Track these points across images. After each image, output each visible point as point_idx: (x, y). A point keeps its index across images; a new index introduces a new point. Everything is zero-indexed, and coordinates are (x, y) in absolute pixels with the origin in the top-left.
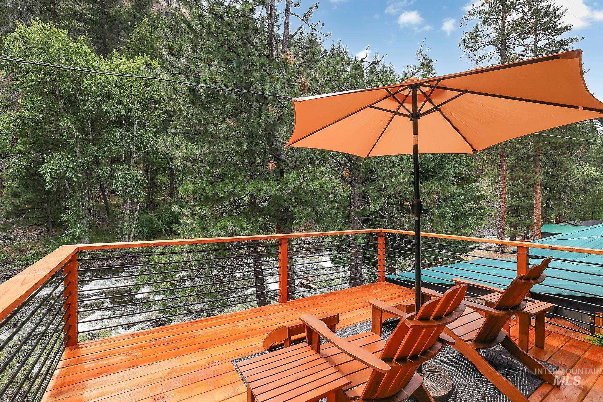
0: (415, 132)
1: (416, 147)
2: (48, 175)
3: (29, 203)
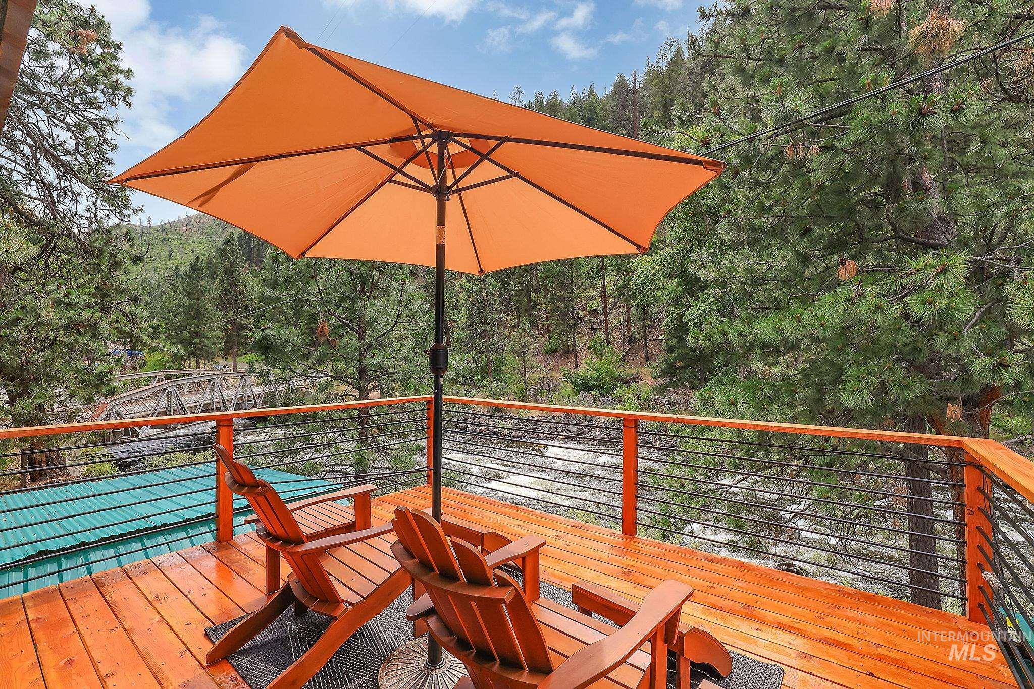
1: (440, 249)
2: (691, 323)
3: (681, 360)
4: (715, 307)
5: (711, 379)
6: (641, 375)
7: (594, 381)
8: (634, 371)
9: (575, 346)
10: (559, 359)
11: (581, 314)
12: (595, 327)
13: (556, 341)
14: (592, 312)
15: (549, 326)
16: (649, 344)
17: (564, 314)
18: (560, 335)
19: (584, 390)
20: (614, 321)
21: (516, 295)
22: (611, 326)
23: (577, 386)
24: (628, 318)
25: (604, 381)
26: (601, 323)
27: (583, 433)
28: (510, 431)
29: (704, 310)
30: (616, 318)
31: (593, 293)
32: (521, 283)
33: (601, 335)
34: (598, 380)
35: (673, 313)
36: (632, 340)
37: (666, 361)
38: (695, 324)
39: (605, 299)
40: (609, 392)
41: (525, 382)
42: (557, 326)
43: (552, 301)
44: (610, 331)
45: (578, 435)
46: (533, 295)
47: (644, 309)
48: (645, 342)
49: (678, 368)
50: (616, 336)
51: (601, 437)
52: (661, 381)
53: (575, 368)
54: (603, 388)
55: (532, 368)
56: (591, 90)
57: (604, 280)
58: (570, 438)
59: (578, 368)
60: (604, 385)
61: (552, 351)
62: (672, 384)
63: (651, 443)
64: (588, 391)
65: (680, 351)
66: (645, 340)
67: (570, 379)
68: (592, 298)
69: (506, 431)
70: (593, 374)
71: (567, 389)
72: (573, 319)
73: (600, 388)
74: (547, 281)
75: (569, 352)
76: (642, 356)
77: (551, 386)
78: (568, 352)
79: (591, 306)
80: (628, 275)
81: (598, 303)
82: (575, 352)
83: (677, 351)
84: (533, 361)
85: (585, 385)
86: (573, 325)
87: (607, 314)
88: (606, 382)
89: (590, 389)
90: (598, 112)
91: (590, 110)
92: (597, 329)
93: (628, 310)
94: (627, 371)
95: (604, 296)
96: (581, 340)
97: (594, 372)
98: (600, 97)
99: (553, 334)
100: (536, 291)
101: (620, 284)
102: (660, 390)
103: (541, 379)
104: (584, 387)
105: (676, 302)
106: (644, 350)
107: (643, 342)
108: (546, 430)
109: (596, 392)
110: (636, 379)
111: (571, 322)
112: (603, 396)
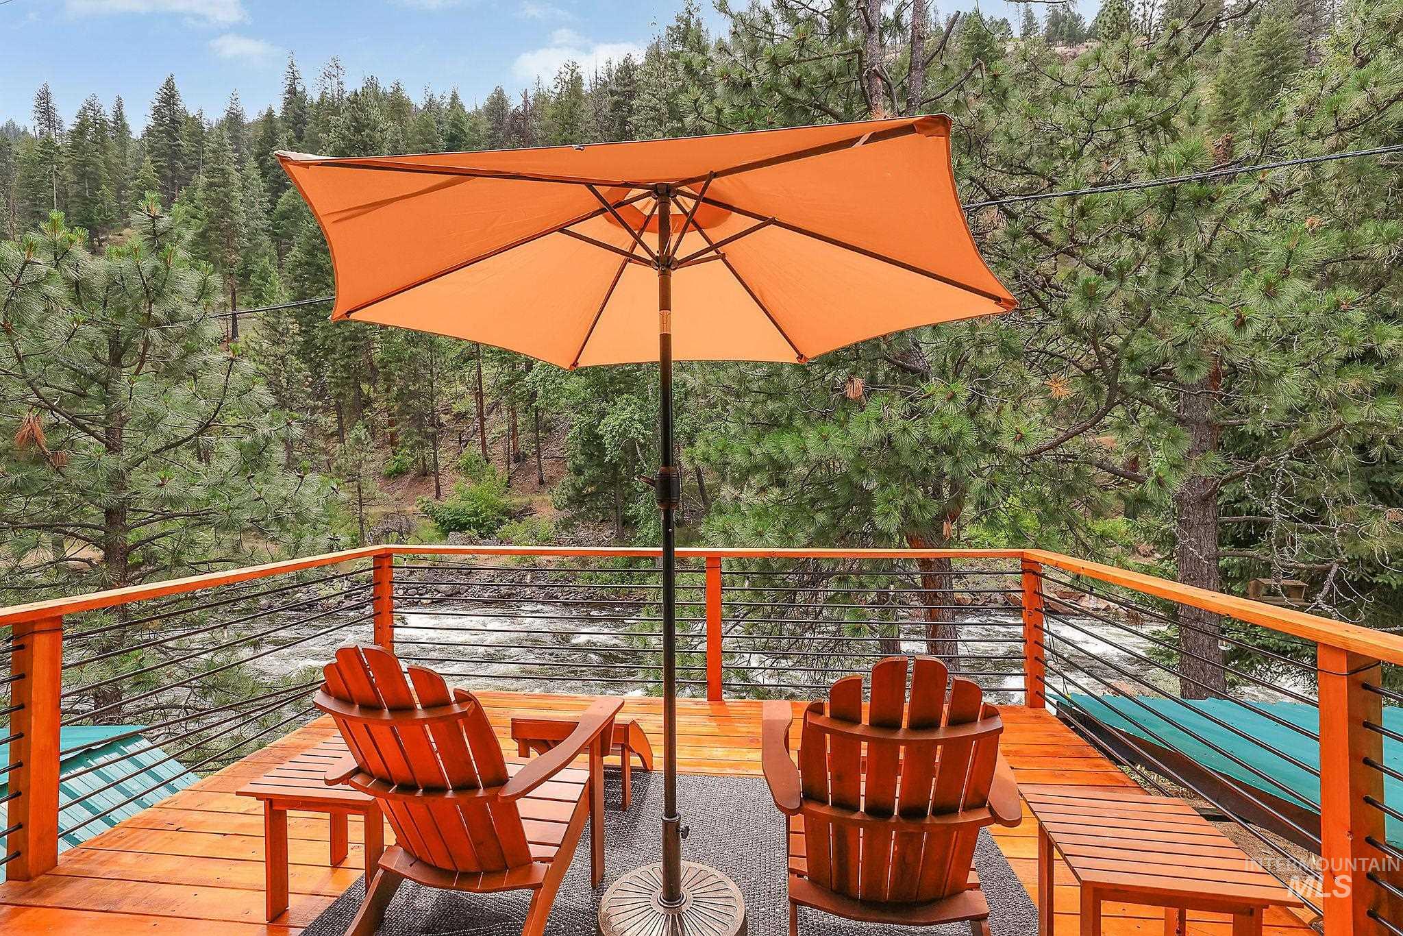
0: (665, 304)
1: (665, 340)
2: (608, 436)
3: (592, 484)
4: (636, 417)
5: (631, 508)
6: (535, 506)
7: (470, 516)
8: (525, 500)
9: (436, 464)
10: (410, 486)
11: (444, 418)
12: (464, 438)
13: (406, 457)
14: (460, 417)
15: (393, 435)
16: (544, 462)
17: (418, 419)
18: (412, 447)
19: (454, 530)
20: (493, 431)
21: (337, 385)
22: (489, 438)
23: (442, 524)
24: (514, 428)
25: (483, 515)
26: (475, 432)
27: (459, 593)
28: (339, 598)
29: (623, 420)
30: (498, 425)
31: (461, 389)
32: (346, 367)
33: (474, 449)
34: (476, 514)
35: (582, 422)
36: (519, 458)
37: (573, 485)
38: (614, 437)
39: (481, 399)
40: (491, 531)
41: (361, 521)
42: (409, 435)
43: (400, 397)
44: (488, 443)
45: (451, 595)
46: (365, 387)
47: (537, 415)
48: (539, 460)
49: (586, 495)
50: (498, 451)
51: (486, 595)
52: (566, 513)
53: (437, 498)
54: (482, 525)
55: (374, 499)
56: (455, 97)
57: (479, 371)
58: (440, 601)
59: (442, 498)
60: (483, 521)
61: (398, 474)
62: (582, 515)
63: (556, 597)
64: (459, 531)
65: (590, 472)
66: (539, 457)
67: (430, 514)
68: (460, 396)
69: (331, 601)
70: (467, 506)
71: (428, 527)
72: (433, 425)
73: (479, 526)
74: (393, 366)
75: (427, 474)
76: (534, 479)
77: (405, 525)
78: (425, 475)
79: (458, 407)
80: (514, 366)
81: (470, 404)
82: (437, 475)
83: (588, 473)
84: (373, 487)
85: (456, 522)
86: (434, 435)
87: (483, 420)
88: (487, 517)
89: (463, 527)
90: (467, 131)
91: (454, 125)
92: (467, 442)
93: (514, 416)
94: (516, 501)
95: (479, 395)
96: (445, 456)
97: (469, 502)
98: (469, 108)
99: (402, 447)
100: (372, 381)
101: (503, 379)
102: (567, 525)
103: (386, 515)
104: (451, 525)
105: (581, 407)
106: (537, 471)
107: (535, 460)
108: (401, 592)
109: (473, 532)
110: (527, 511)
111: (430, 430)
112: (482, 536)
